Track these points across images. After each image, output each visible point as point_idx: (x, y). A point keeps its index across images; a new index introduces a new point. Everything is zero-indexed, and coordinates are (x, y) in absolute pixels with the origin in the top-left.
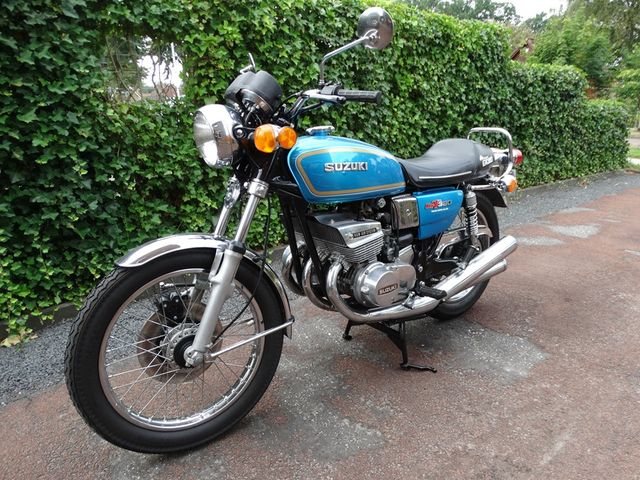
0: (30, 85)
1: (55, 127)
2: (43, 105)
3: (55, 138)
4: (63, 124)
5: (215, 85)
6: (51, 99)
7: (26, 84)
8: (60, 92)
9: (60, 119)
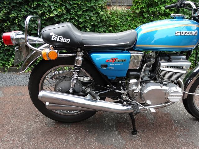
0: (82, 3)
1: (86, 16)
2: (84, 9)
3: (86, 20)
4: (88, 16)
5: (140, 5)
6: (87, 8)
7: (81, 3)
8: (89, 6)
9: (88, 14)
